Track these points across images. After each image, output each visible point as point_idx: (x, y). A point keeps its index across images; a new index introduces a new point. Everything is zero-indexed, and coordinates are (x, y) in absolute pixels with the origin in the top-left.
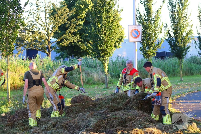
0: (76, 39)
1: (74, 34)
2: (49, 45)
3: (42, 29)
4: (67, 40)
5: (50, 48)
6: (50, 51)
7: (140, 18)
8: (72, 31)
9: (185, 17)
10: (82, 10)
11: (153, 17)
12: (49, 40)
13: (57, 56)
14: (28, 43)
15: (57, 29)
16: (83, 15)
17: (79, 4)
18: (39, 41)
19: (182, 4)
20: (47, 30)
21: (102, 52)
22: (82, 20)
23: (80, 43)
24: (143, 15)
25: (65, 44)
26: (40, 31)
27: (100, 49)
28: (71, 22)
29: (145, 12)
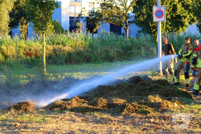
2: (127, 20)
3: (120, 5)
5: (127, 23)
6: (128, 26)
12: (127, 15)
13: (139, 30)
14: (105, 18)
15: (135, 4)
18: (117, 16)
20: (124, 5)
21: (153, 29)
25: (142, 19)
26: (118, 6)
27: (151, 25)
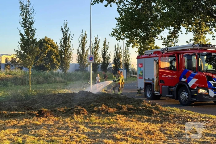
0: (43, 62)
1: (42, 60)
4: (39, 63)
7: (79, 53)
8: (41, 59)
9: (97, 54)
10: (46, 50)
11: (85, 53)
16: (46, 52)
17: (44, 47)
19: (96, 48)
22: (45, 54)
23: (44, 65)
24: (80, 52)
25: (38, 65)
28: (41, 55)
29: (81, 51)
